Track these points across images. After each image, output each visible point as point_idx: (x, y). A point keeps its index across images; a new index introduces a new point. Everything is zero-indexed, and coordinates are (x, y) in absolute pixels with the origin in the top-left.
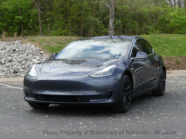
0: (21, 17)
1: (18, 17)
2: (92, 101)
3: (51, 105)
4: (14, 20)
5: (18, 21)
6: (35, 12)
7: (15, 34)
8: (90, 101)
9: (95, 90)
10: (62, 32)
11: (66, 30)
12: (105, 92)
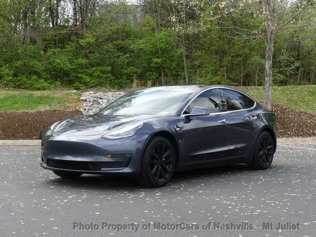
0: (159, 60)
1: (156, 60)
2: (104, 170)
3: (84, 175)
4: (152, 65)
5: (156, 66)
6: (179, 53)
7: (149, 83)
8: (102, 169)
9: (110, 156)
10: (213, 80)
11: (219, 77)
12: (123, 158)
